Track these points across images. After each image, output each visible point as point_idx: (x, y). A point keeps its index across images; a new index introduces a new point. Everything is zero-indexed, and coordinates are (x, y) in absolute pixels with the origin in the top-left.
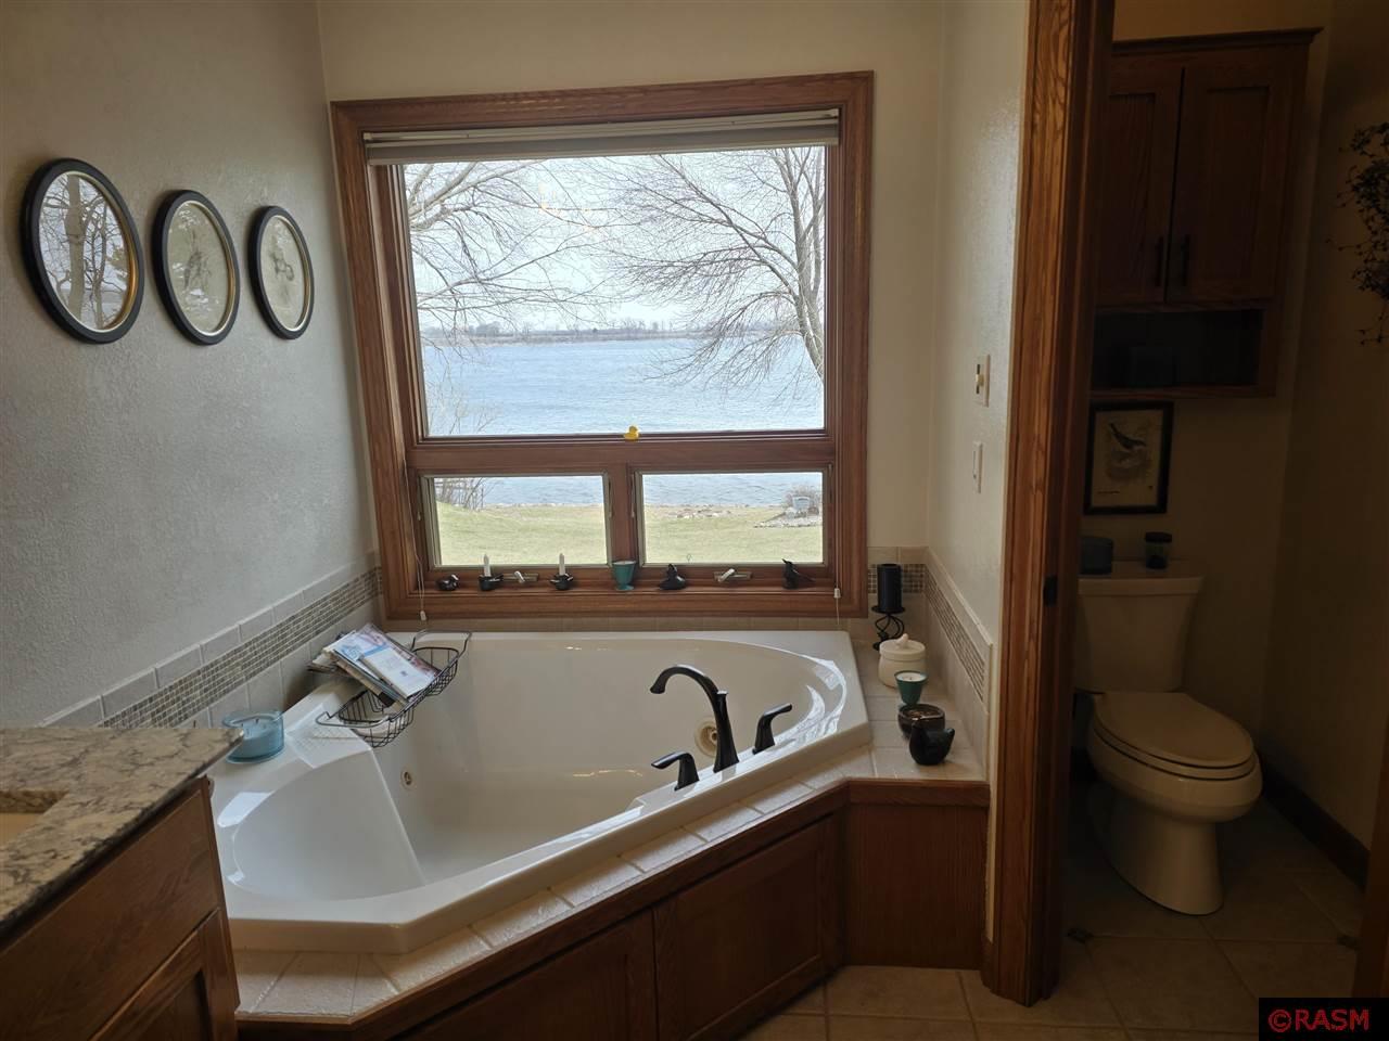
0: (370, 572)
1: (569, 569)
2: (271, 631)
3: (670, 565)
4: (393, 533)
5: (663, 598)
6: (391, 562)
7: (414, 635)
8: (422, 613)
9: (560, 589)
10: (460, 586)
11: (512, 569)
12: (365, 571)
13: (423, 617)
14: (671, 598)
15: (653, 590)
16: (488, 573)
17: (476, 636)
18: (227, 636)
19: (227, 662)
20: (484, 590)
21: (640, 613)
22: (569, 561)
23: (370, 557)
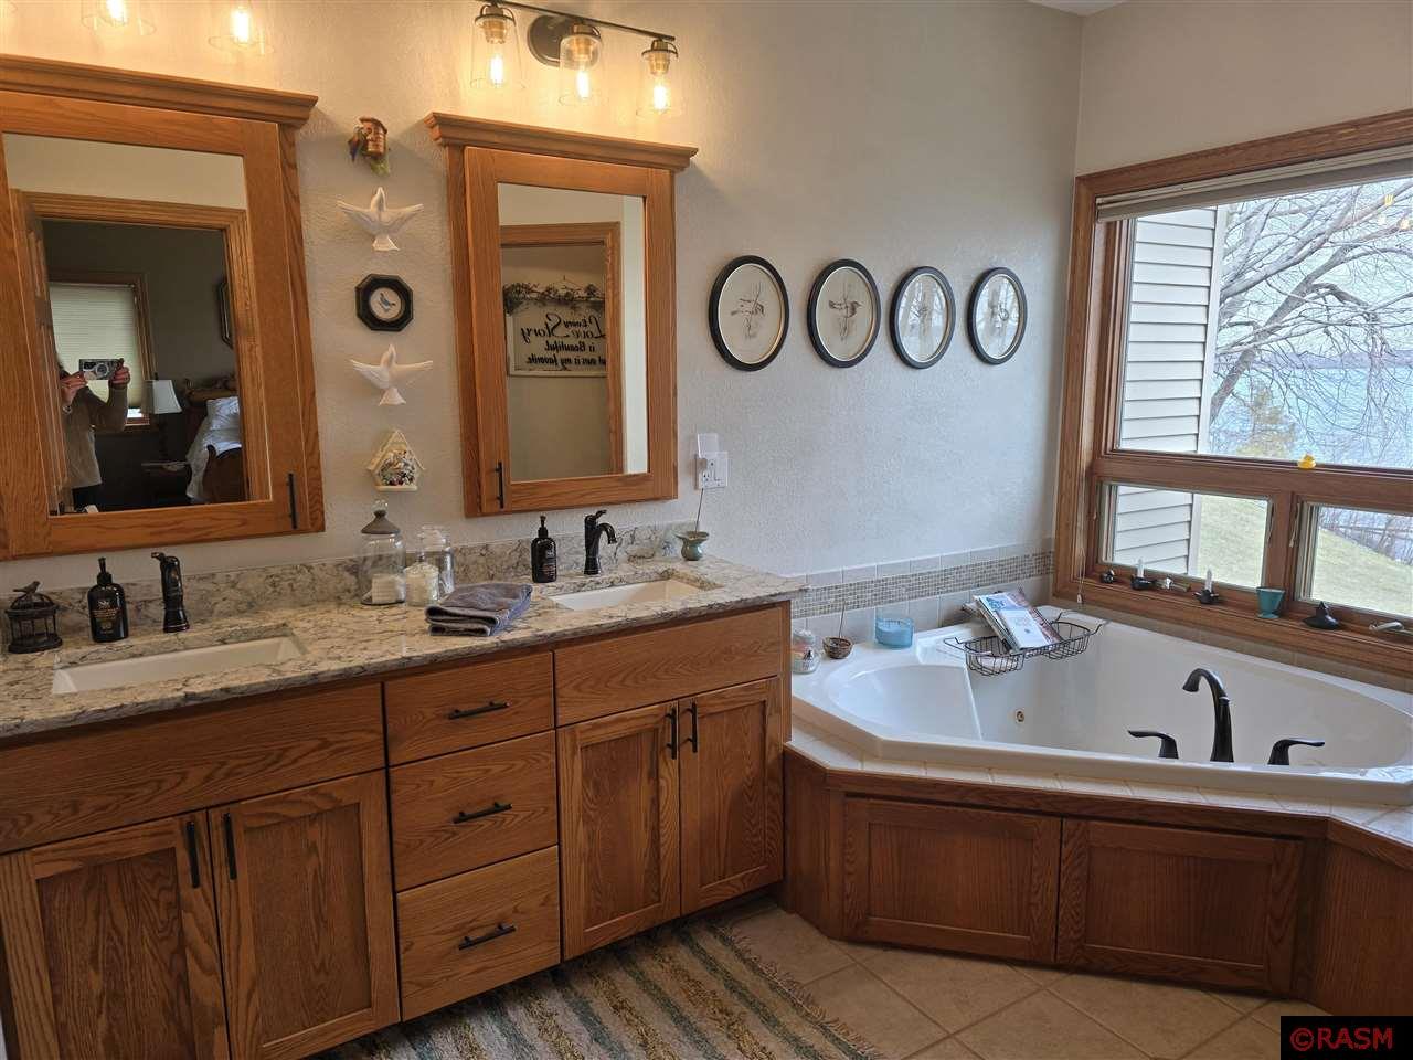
0: (1043, 554)
1: (1215, 585)
2: (935, 572)
3: (1322, 603)
4: (1067, 525)
5: (1305, 634)
6: (1062, 549)
7: (1060, 611)
8: (1079, 596)
9: (1202, 603)
10: (1115, 581)
11: (1165, 576)
12: (1039, 551)
13: (1079, 601)
14: (1314, 636)
15: (1296, 624)
16: (1141, 575)
17: (1112, 625)
18: (898, 565)
19: (896, 581)
20: (1134, 588)
21: (1277, 644)
22: (1217, 578)
23: (1046, 542)
